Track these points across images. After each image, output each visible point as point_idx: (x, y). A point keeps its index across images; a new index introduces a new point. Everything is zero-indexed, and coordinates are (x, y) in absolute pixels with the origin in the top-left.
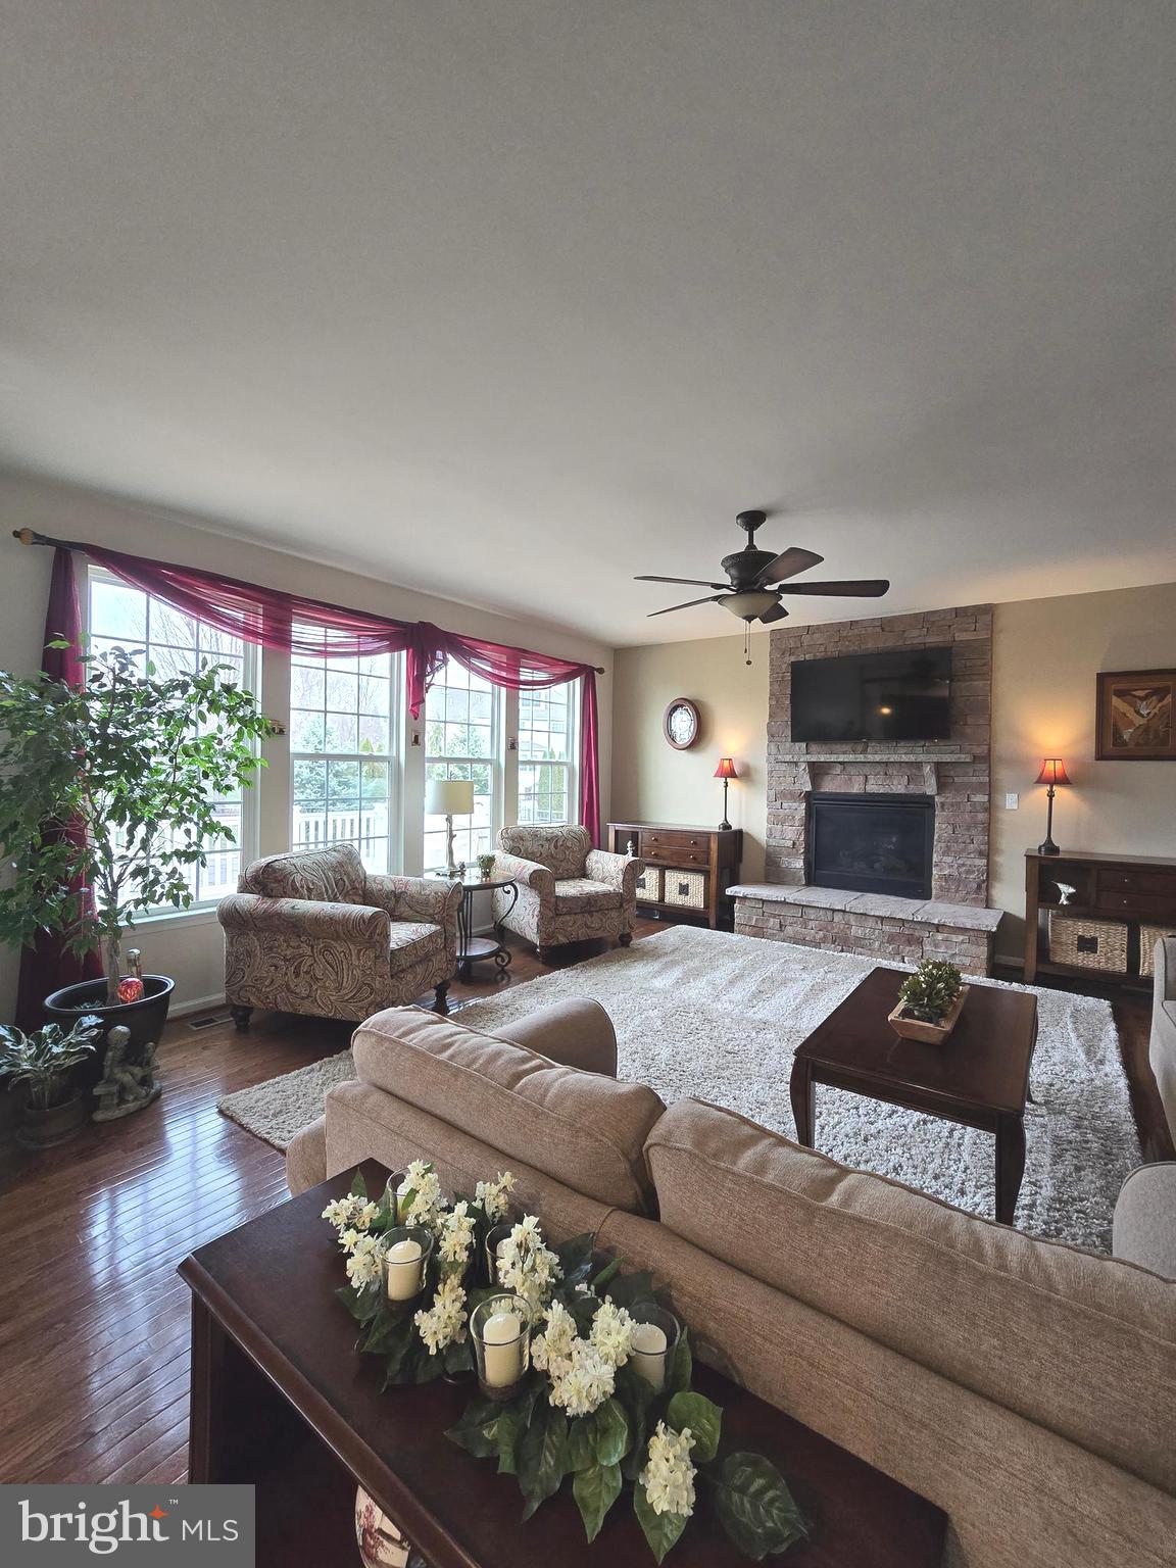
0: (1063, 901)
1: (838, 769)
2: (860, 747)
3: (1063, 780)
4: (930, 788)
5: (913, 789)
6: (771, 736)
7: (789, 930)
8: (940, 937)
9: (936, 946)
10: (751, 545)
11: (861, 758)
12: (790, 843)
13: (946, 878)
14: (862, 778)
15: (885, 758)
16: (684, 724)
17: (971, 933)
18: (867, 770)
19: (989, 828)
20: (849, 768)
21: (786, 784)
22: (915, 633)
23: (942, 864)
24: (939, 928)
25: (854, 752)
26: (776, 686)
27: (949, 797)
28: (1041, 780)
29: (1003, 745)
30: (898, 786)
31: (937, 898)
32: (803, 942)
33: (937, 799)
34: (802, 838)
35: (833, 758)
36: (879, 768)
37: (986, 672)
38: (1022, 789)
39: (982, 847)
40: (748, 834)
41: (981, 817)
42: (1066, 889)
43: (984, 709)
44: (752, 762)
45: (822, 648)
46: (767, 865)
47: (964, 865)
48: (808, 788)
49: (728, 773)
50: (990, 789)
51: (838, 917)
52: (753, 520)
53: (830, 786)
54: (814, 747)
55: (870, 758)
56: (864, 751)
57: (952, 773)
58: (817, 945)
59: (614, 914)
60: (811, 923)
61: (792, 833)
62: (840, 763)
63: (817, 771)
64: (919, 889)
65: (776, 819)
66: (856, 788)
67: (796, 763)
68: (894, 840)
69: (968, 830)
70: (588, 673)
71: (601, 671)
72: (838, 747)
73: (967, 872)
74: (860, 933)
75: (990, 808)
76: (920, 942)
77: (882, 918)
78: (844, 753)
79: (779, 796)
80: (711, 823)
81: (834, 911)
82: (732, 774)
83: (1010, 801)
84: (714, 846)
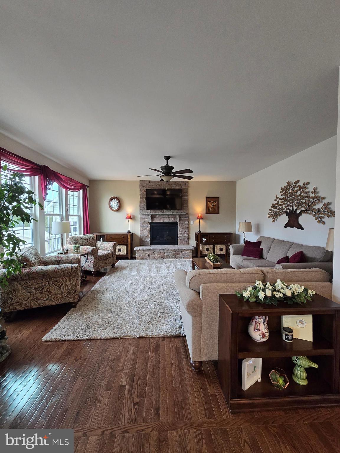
0: (204, 242)
1: (158, 216)
2: (162, 211)
3: (202, 218)
4: (177, 220)
5: (174, 221)
6: (141, 208)
7: (151, 256)
8: (184, 252)
9: (183, 254)
10: (167, 164)
11: (162, 214)
12: (146, 235)
13: (181, 240)
14: (163, 218)
15: (168, 214)
16: (115, 204)
17: (189, 251)
18: (164, 216)
19: (188, 229)
20: (160, 216)
21: (145, 220)
22: (174, 185)
23: (180, 237)
24: (183, 250)
26: (142, 195)
27: (181, 222)
28: (198, 218)
29: (190, 211)
30: (171, 220)
31: (179, 244)
32: (154, 258)
33: (179, 223)
34: (149, 234)
35: (155, 214)
36: (167, 216)
37: (187, 195)
38: (194, 221)
39: (188, 233)
40: (135, 234)
41: (187, 226)
42: (204, 239)
43: (187, 203)
44: (135, 215)
45: (153, 187)
46: (140, 241)
47: (184, 237)
48: (151, 221)
49: (130, 218)
50: (188, 220)
51: (162, 251)
52: (167, 158)
53: (156, 220)
54: (152, 211)
55: (165, 214)
56: (163, 212)
57: (182, 217)
58: (157, 259)
59: (111, 259)
60: (156, 254)
61: (147, 233)
62: (158, 215)
63: (153, 217)
64: (175, 243)
65: (142, 229)
66: (162, 221)
67: (148, 215)
68: (167, 232)
69: (185, 229)
70: (83, 187)
71: (88, 187)
72: (157, 211)
73: (185, 238)
74: (167, 254)
75: (188, 224)
76: (180, 254)
77: (172, 250)
78: (159, 212)
79: (143, 224)
80: (125, 231)
81: (161, 250)
82: (131, 218)
83: (192, 223)
84: (129, 237)
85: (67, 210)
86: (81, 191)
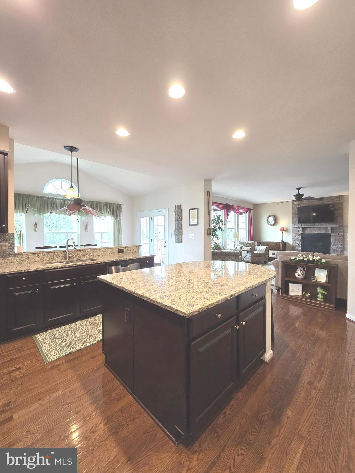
1: (309, 229)
2: (314, 224)
4: (330, 232)
5: (326, 232)
6: (293, 222)
10: (299, 193)
11: (314, 226)
12: (298, 244)
13: (334, 250)
15: (320, 226)
16: (271, 220)
18: (315, 229)
19: (343, 240)
20: (312, 229)
21: (297, 232)
22: (326, 201)
23: (333, 247)
25: (312, 225)
26: (294, 212)
27: (334, 234)
30: (323, 232)
31: (332, 254)
33: (331, 234)
34: (300, 243)
35: (308, 227)
36: (318, 228)
37: (342, 208)
39: (342, 244)
40: (287, 243)
41: (341, 238)
43: (342, 216)
44: (288, 228)
45: (305, 204)
46: (292, 249)
47: (337, 247)
48: (302, 233)
49: (283, 230)
50: (343, 232)
52: (299, 189)
53: (307, 232)
54: (303, 224)
55: (316, 226)
56: (315, 225)
57: (335, 229)
61: (298, 242)
63: (304, 229)
64: (328, 252)
65: (294, 239)
66: (313, 232)
67: (299, 228)
68: (321, 243)
69: (338, 240)
70: (249, 210)
71: (252, 209)
72: (309, 224)
73: (338, 249)
75: (343, 236)
78: (310, 225)
79: (295, 235)
80: (279, 240)
82: (284, 230)
84: (281, 245)
85: (238, 226)
86: (248, 213)
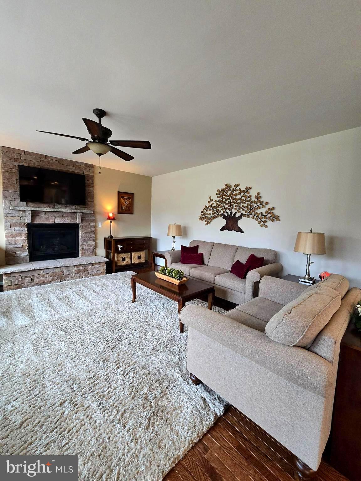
1: (43, 214)
2: (52, 206)
3: (113, 219)
4: (78, 221)
5: (73, 222)
6: (6, 197)
7: (36, 281)
8: (93, 267)
9: (92, 270)
11: (52, 210)
12: (20, 246)
13: (84, 249)
14: (53, 218)
15: (63, 210)
17: (102, 263)
18: (55, 214)
19: (95, 233)
20: (48, 214)
21: (16, 220)
22: (71, 167)
23: (82, 245)
24: (92, 264)
25: (49, 207)
27: (84, 224)
28: (109, 218)
29: (97, 209)
30: (67, 221)
31: (82, 256)
32: (44, 283)
33: (80, 225)
34: (27, 243)
35: (39, 209)
36: (60, 214)
37: (92, 185)
38: (103, 221)
39: (94, 238)
41: (93, 229)
42: (120, 247)
43: (93, 196)
45: (33, 163)
46: (7, 257)
47: (89, 244)
48: (29, 221)
50: (95, 221)
51: (58, 270)
53: (39, 220)
54: (30, 204)
55: (57, 210)
56: (53, 207)
57: (85, 216)
58: (49, 282)
60: (46, 275)
61: (21, 241)
62: (44, 211)
63: (34, 214)
64: (75, 254)
65: (10, 235)
66: (51, 221)
67: (23, 211)
68: (58, 239)
69: (90, 233)
72: (42, 205)
73: (90, 246)
74: (67, 273)
75: (95, 227)
76: (87, 270)
77: (75, 266)
78: (45, 207)
79: (11, 225)
81: (56, 268)
83: (99, 225)
